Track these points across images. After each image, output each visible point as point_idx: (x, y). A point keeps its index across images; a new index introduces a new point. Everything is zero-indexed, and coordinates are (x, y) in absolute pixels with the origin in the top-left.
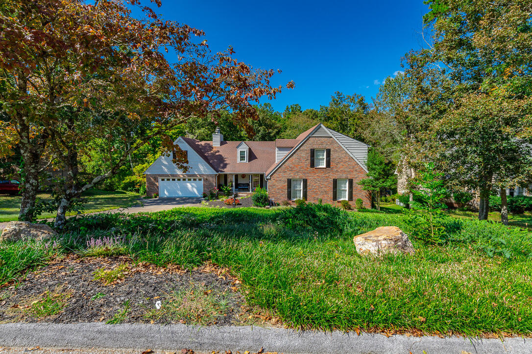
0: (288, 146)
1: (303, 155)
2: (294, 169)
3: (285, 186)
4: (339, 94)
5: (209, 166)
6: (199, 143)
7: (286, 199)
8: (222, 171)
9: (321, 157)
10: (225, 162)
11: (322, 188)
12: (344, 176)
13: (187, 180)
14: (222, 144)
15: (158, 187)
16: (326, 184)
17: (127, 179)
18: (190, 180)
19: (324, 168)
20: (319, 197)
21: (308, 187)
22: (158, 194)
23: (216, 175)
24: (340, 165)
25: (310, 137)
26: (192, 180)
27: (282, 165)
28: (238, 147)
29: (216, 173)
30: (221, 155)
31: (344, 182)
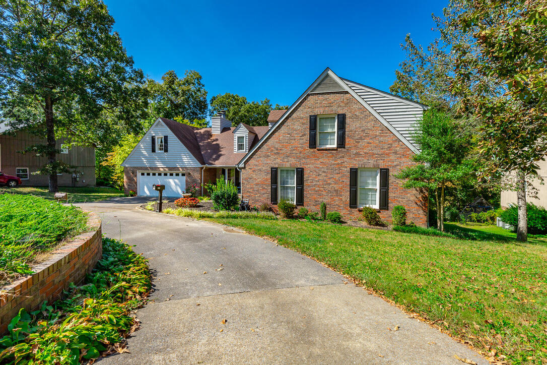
1: (297, 126)
2: (282, 152)
3: (267, 180)
5: (192, 156)
6: (199, 131)
7: (269, 201)
8: (212, 164)
9: (329, 130)
11: (330, 184)
12: (371, 162)
13: (168, 174)
16: (337, 177)
18: (171, 175)
19: (333, 149)
20: (323, 201)
21: (305, 183)
23: (202, 168)
24: (362, 143)
25: (308, 95)
26: (174, 174)
28: (235, 131)
29: (200, 165)
30: (218, 145)
31: (374, 174)
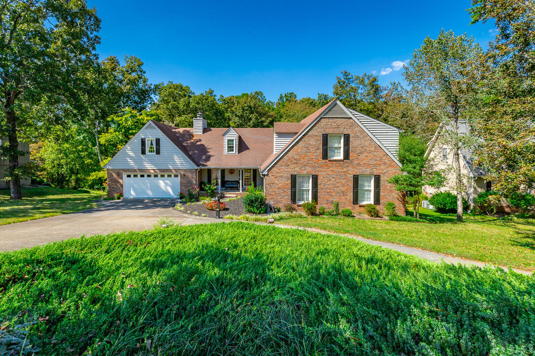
0: (290, 131)
1: (312, 142)
2: (300, 162)
3: (287, 184)
4: (346, 74)
5: (188, 159)
6: (177, 130)
7: (289, 202)
8: (204, 165)
9: (336, 145)
10: (209, 154)
11: (338, 187)
12: (368, 171)
13: (159, 176)
14: (205, 130)
15: (122, 186)
16: (343, 182)
17: (93, 176)
18: (162, 176)
19: (341, 161)
20: (334, 200)
21: (319, 187)
22: (121, 195)
23: (197, 170)
24: (362, 156)
25: (321, 118)
26: (166, 176)
27: (283, 156)
28: (224, 135)
29: (196, 167)
30: (203, 145)
31: (369, 179)
